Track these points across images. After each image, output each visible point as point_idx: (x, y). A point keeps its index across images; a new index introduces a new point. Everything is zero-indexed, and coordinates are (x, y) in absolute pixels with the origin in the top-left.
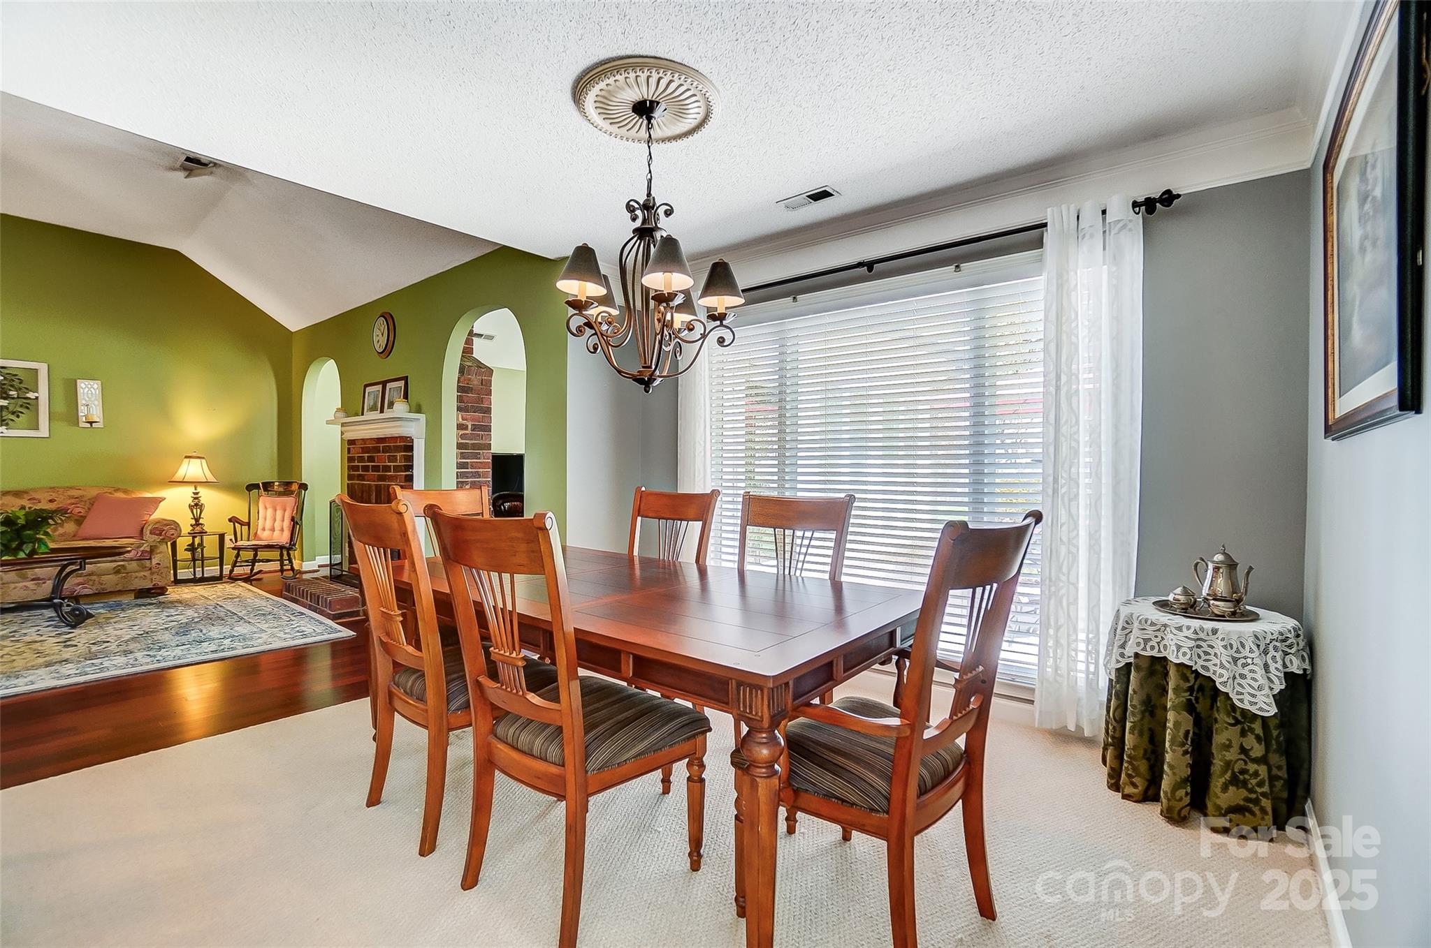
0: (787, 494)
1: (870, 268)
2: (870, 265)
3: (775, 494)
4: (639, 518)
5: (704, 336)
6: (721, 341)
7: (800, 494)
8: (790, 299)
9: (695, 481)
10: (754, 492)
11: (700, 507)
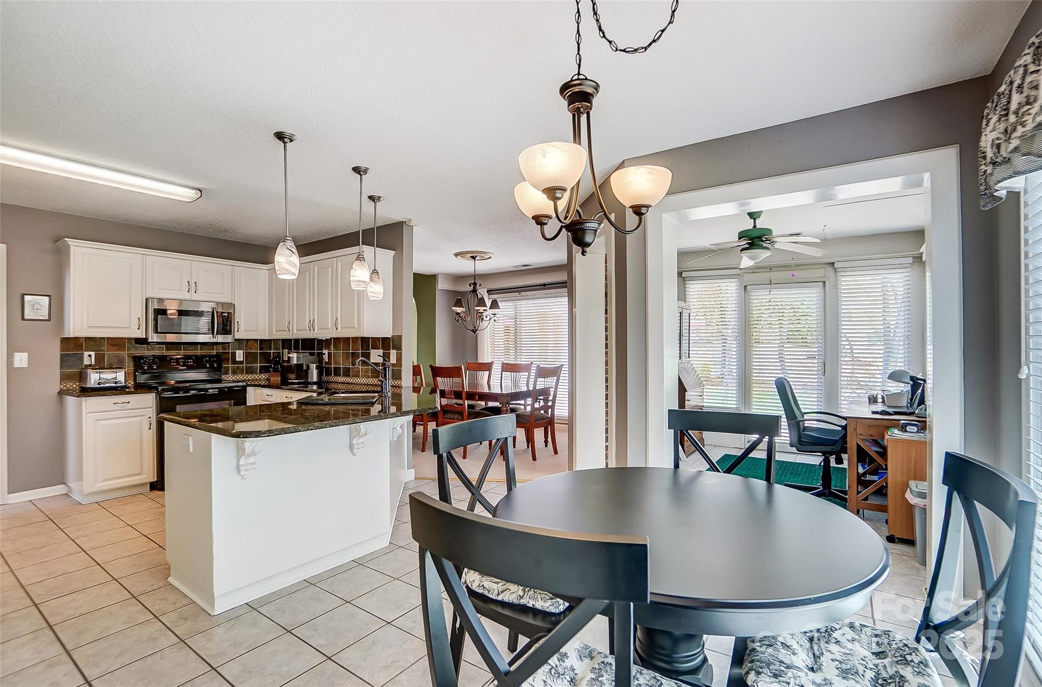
0: (518, 363)
1: (544, 286)
2: (544, 285)
3: (513, 362)
4: (468, 371)
5: (490, 319)
6: (495, 320)
7: (522, 363)
8: (518, 293)
9: (484, 358)
10: (505, 362)
11: (488, 367)
